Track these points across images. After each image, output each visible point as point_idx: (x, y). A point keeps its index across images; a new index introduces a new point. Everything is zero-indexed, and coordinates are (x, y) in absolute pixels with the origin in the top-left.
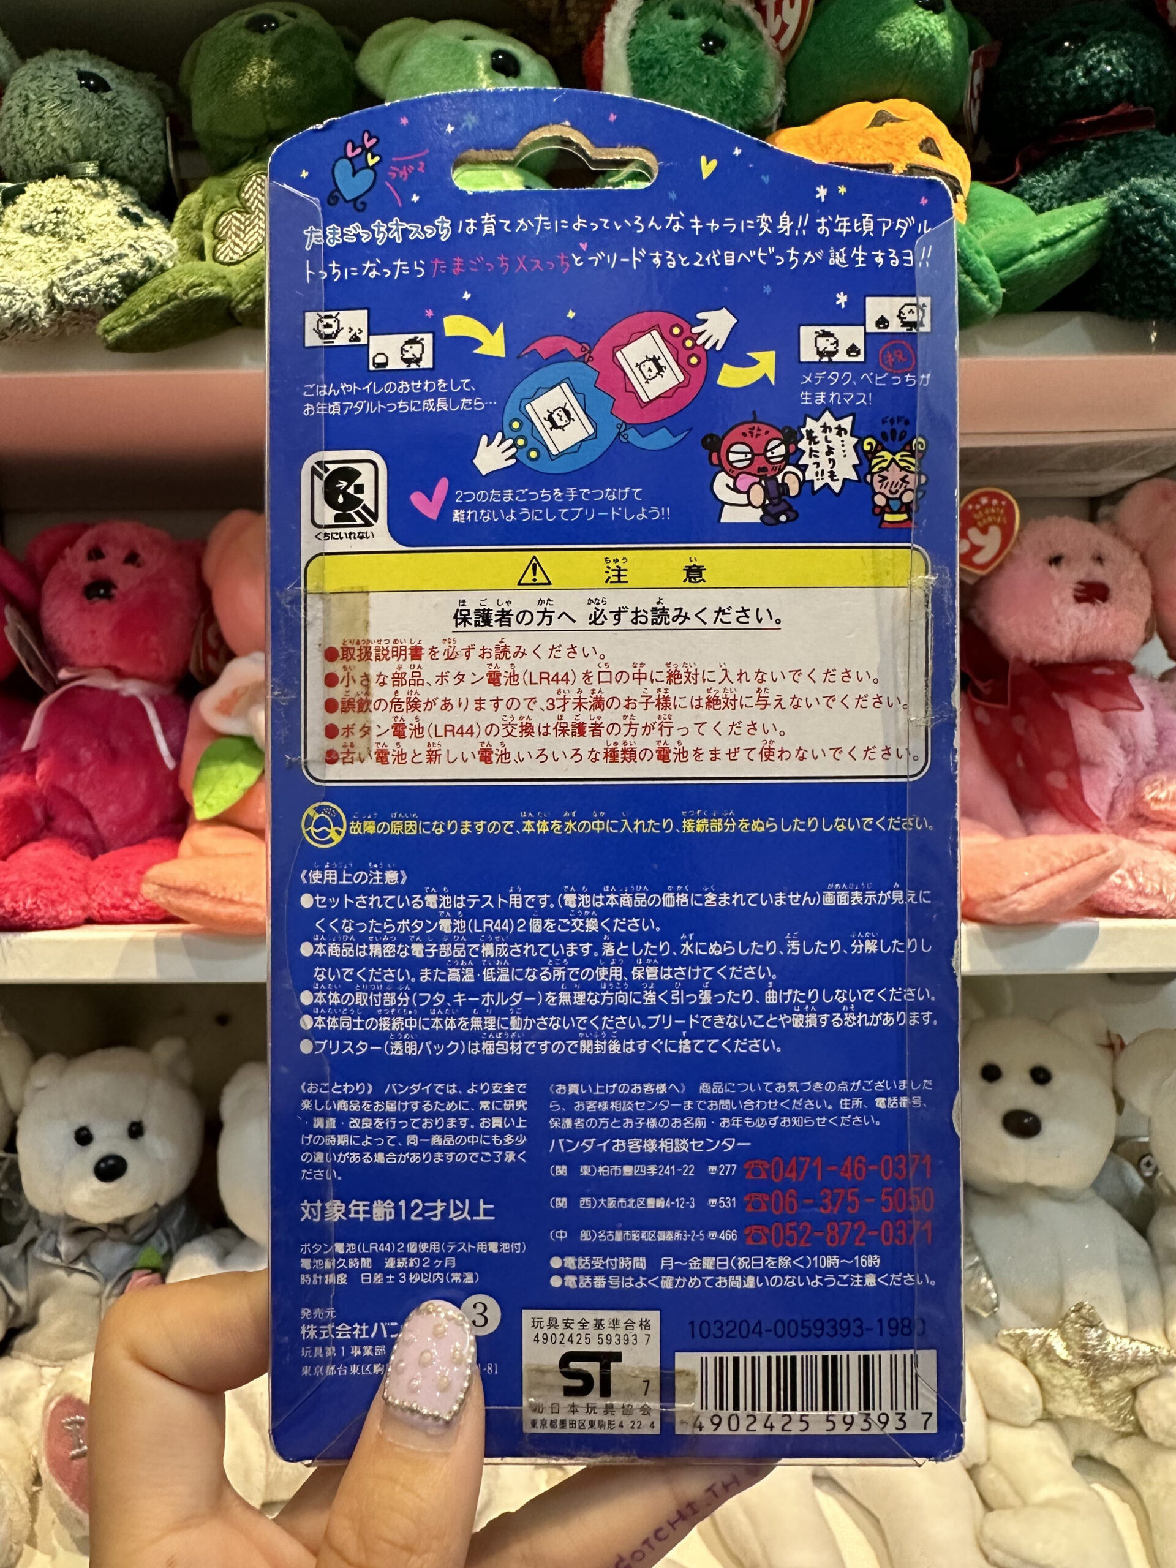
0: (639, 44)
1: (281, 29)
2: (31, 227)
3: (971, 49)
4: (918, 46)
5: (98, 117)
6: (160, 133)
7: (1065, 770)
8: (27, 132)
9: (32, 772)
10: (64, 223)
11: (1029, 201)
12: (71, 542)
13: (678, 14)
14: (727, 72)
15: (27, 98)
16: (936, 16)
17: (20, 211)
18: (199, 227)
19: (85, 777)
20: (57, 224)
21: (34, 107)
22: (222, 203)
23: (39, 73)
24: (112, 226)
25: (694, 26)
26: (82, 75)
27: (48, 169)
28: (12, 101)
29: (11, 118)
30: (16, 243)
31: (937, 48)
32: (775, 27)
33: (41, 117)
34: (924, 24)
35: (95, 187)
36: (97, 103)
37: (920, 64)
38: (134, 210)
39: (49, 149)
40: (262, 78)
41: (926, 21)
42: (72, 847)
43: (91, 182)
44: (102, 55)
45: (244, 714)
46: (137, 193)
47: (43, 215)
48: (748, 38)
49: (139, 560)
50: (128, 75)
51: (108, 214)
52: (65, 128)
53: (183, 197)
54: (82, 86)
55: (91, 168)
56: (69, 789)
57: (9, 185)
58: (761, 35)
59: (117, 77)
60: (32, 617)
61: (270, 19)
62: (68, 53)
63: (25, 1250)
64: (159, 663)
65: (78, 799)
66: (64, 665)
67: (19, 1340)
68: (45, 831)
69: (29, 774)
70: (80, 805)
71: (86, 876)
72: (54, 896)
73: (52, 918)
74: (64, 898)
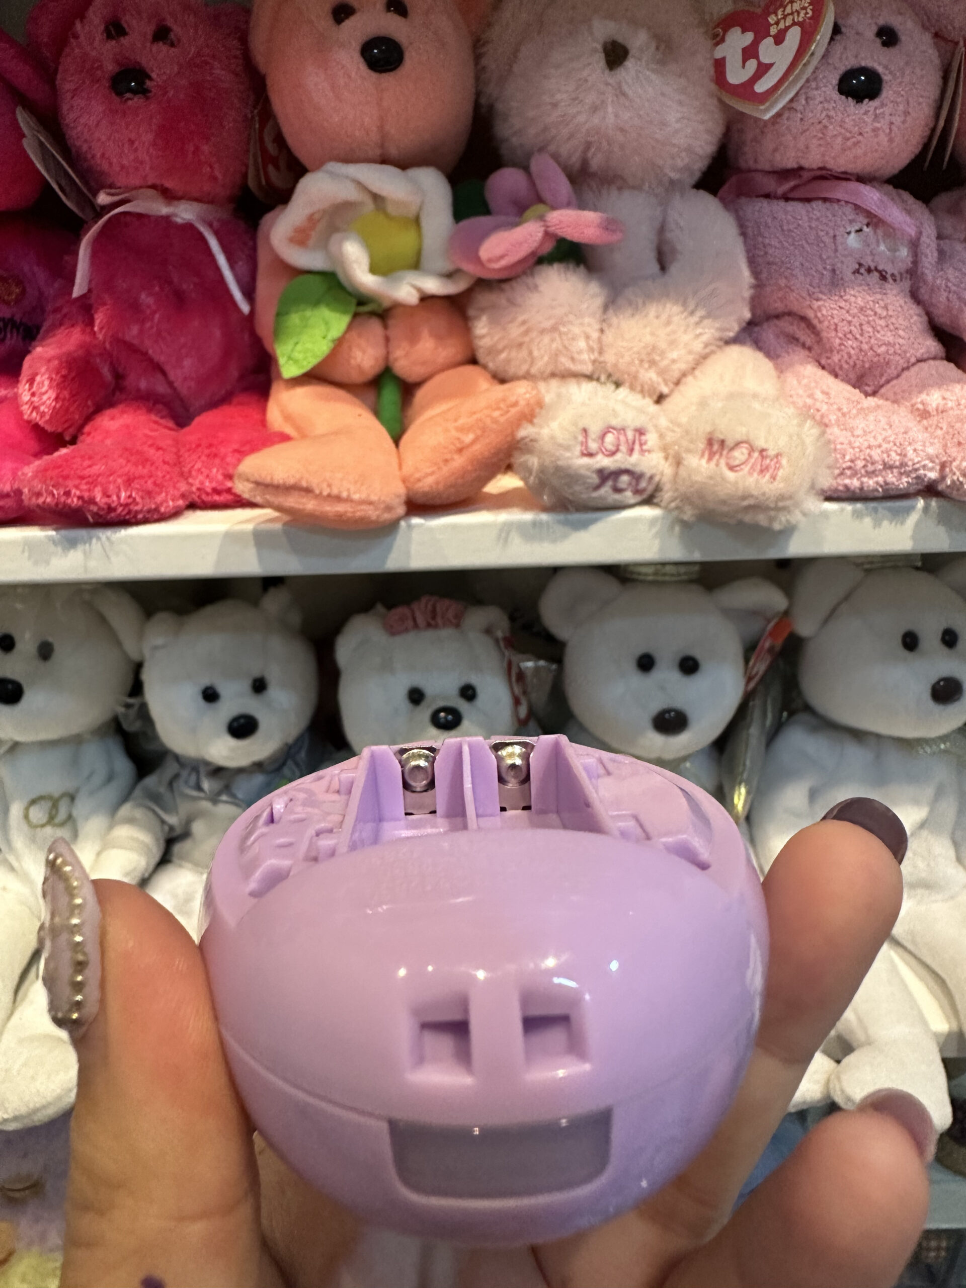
9: (89, 322)
12: (80, 13)
19: (151, 327)
42: (150, 411)
45: (324, 244)
56: (136, 342)
63: (171, 784)
64: (214, 178)
65: (146, 353)
66: (101, 187)
67: (177, 848)
68: (118, 393)
69: (86, 325)
70: (151, 360)
71: (178, 456)
72: (150, 485)
73: (149, 511)
74: (160, 486)
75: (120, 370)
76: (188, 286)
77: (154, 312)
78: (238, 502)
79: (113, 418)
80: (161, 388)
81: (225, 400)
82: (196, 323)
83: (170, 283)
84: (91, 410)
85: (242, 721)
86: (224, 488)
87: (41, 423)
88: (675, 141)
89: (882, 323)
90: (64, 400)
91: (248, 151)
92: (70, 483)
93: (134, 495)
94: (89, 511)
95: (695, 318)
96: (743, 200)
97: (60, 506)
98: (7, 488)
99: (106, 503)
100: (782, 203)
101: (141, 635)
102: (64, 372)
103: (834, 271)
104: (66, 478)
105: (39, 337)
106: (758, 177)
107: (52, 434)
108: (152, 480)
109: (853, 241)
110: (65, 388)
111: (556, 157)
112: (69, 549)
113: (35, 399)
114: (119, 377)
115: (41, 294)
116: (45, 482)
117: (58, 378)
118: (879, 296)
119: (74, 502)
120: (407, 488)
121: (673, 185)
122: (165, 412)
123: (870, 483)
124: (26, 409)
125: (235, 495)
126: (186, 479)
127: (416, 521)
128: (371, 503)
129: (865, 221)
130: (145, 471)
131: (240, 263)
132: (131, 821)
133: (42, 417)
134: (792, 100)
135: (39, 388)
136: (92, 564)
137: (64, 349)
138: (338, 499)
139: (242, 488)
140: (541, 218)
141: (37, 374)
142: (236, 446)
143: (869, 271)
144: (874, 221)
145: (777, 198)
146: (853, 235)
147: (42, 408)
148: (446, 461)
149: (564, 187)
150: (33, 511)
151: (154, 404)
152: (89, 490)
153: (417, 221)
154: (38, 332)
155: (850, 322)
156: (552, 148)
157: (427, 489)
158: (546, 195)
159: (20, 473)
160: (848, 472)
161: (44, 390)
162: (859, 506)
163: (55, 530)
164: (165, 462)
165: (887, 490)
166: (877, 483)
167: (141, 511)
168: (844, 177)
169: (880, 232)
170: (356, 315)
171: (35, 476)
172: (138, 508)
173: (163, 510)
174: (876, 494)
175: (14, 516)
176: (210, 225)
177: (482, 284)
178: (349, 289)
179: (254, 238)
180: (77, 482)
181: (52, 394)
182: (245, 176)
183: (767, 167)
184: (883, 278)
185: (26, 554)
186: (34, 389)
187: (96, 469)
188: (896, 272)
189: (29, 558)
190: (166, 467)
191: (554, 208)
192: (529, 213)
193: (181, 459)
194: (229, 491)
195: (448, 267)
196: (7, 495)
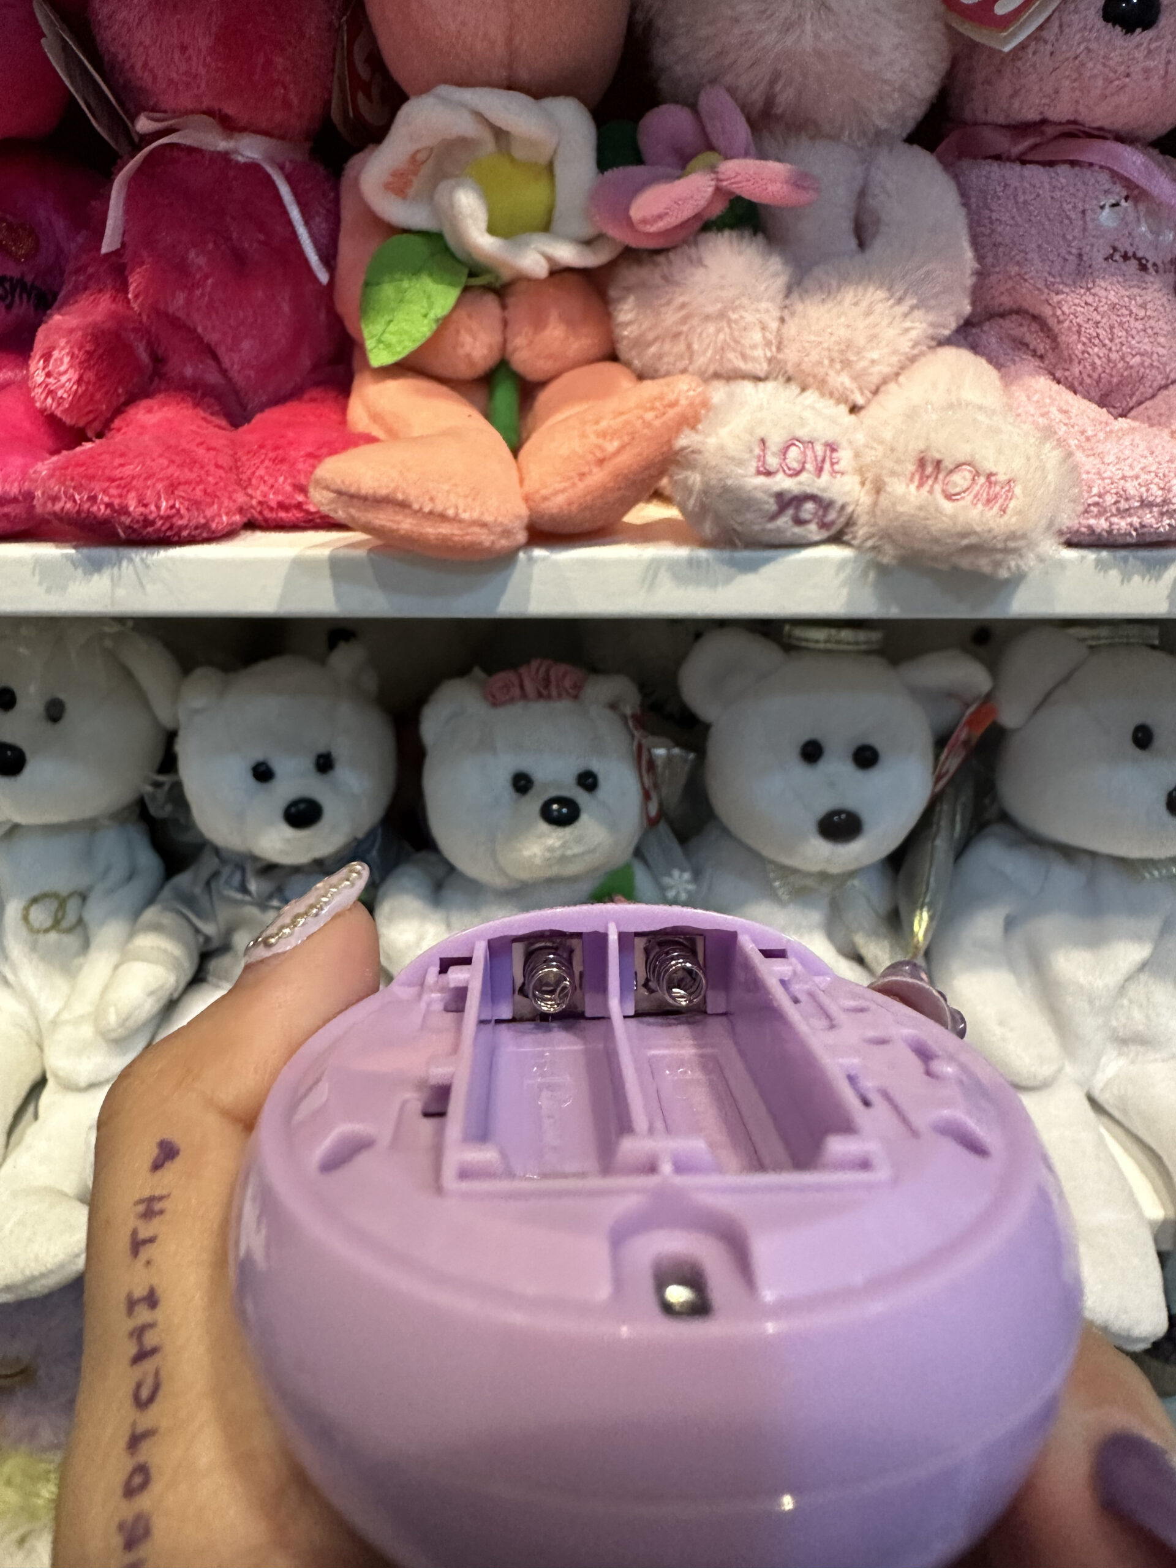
9: (122, 286)
19: (200, 295)
42: (196, 405)
45: (429, 195)
56: (181, 314)
60: (77, 21)
63: (208, 884)
64: (286, 104)
65: (195, 330)
66: (141, 109)
67: (213, 965)
68: (156, 380)
69: (118, 291)
70: (200, 339)
71: (235, 459)
72: (198, 493)
73: (197, 528)
74: (212, 496)
75: (160, 352)
76: (251, 243)
77: (206, 277)
78: (311, 521)
79: (150, 411)
80: (213, 377)
81: (294, 394)
82: (258, 293)
83: (229, 239)
84: (122, 399)
85: (302, 806)
86: (294, 502)
87: (58, 413)
88: (888, 75)
89: (1139, 325)
90: (88, 383)
91: (333, 70)
92: (97, 486)
93: (177, 505)
94: (121, 524)
95: (904, 308)
96: (965, 163)
97: (83, 515)
98: (14, 490)
99: (142, 514)
100: (1017, 167)
101: (176, 695)
102: (89, 347)
103: (1080, 256)
104: (92, 478)
105: (57, 304)
106: (988, 134)
107: (72, 428)
108: (201, 487)
109: (1106, 217)
110: (89, 368)
111: (731, 91)
112: (91, 574)
113: (51, 380)
114: (158, 360)
115: (61, 250)
116: (63, 483)
117: (81, 355)
118: (1136, 291)
119: (102, 511)
120: (530, 509)
121: (878, 138)
122: (216, 408)
123: (1122, 524)
124: (38, 393)
125: (308, 512)
126: (245, 488)
127: (538, 553)
128: (484, 525)
129: (1124, 193)
130: (192, 476)
131: (317, 219)
132: (156, 928)
133: (59, 404)
134: (1041, 28)
135: (56, 366)
136: (121, 592)
137: (90, 319)
138: (443, 517)
139: (319, 501)
140: (713, 169)
141: (54, 348)
142: (309, 449)
143: (1125, 257)
144: (1135, 193)
145: (1009, 159)
146: (1107, 210)
147: (60, 393)
148: (582, 475)
149: (742, 131)
150: (48, 522)
151: (204, 395)
152: (120, 496)
153: (550, 168)
154: (55, 298)
155: (1097, 323)
156: (729, 79)
157: (555, 511)
158: (717, 140)
159: (31, 471)
160: (1095, 509)
161: (63, 368)
162: (1104, 554)
163: (75, 547)
164: (218, 466)
165: (1143, 534)
166: (1131, 525)
167: (186, 527)
168: (1099, 134)
169: (1142, 207)
170: (466, 289)
171: (51, 476)
172: (180, 522)
173: (214, 526)
174: (1129, 540)
175: (20, 527)
176: (282, 168)
177: (630, 255)
178: (459, 254)
179: (336, 187)
180: (107, 484)
181: (73, 375)
182: (328, 103)
183: (1001, 120)
184: (1143, 268)
185: (37, 578)
186: (50, 367)
187: (129, 470)
188: (1159, 263)
189: (40, 583)
190: (221, 472)
191: (727, 157)
192: (693, 163)
193: (239, 464)
194: (299, 506)
195: (588, 231)
196: (15, 500)
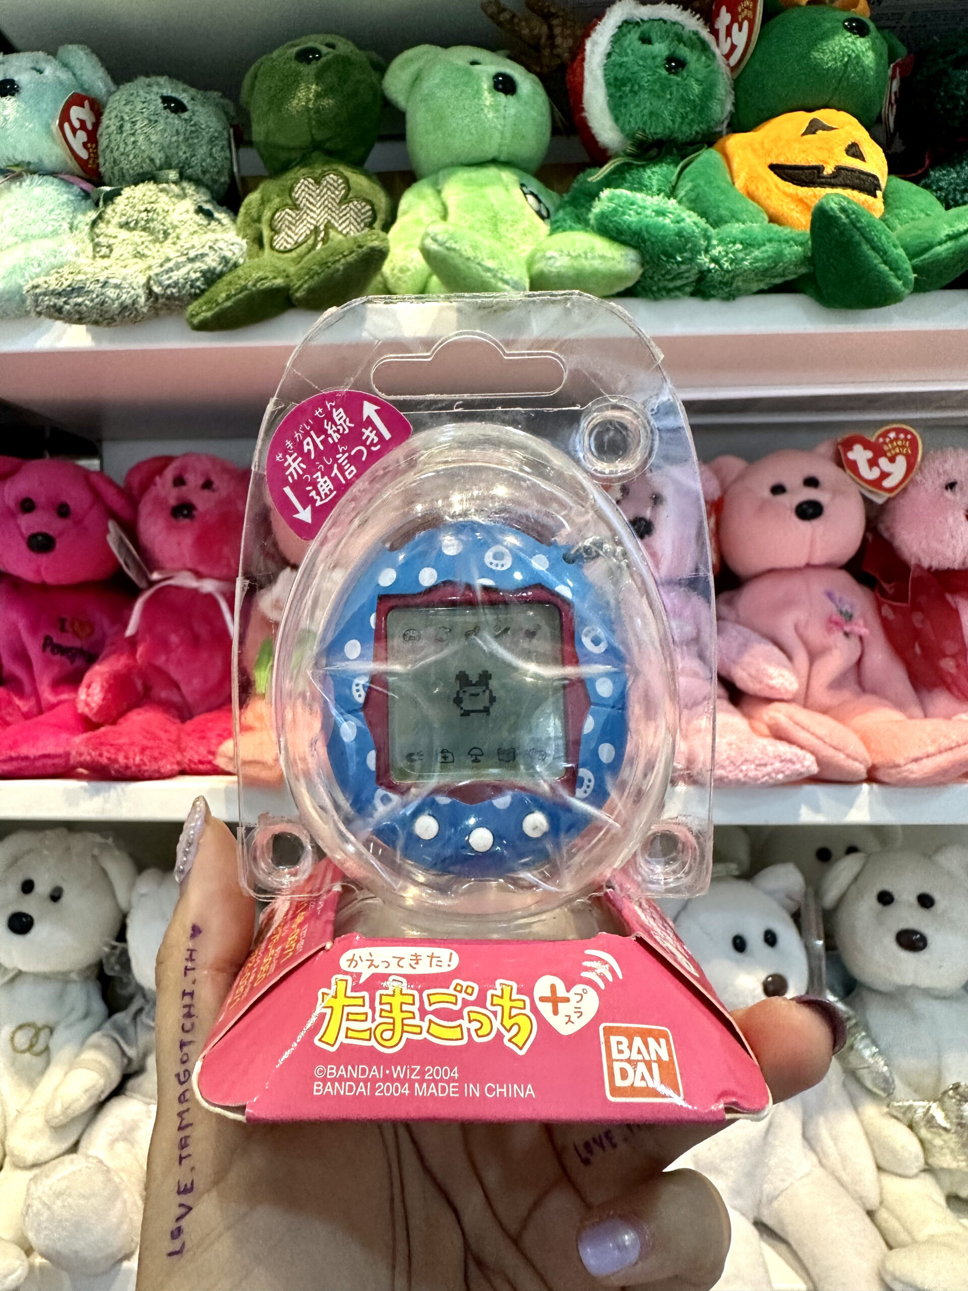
0: (614, 65)
1: (323, 59)
2: (127, 223)
3: (890, 63)
4: (846, 65)
5: (178, 133)
6: (225, 142)
7: (953, 656)
8: (122, 146)
9: (133, 652)
10: (153, 220)
11: (936, 191)
12: (160, 471)
13: (646, 40)
14: (686, 88)
15: (122, 119)
16: (862, 40)
17: (118, 210)
18: (258, 220)
19: (174, 656)
20: (147, 221)
21: (128, 126)
22: (276, 201)
23: (132, 98)
24: (190, 222)
25: (660, 50)
26: (166, 100)
27: (139, 174)
28: (109, 121)
29: (110, 135)
30: (115, 237)
31: (862, 66)
32: (726, 47)
33: (133, 134)
34: (852, 46)
35: (175, 189)
36: (176, 122)
37: (848, 78)
38: (207, 206)
39: (139, 160)
40: (309, 100)
41: (853, 43)
43: (173, 186)
44: (179, 79)
46: (209, 193)
47: (136, 214)
48: (704, 58)
49: (215, 486)
50: (199, 96)
51: (187, 211)
52: (152, 143)
53: (245, 194)
54: (165, 108)
55: (173, 175)
57: (107, 189)
58: (714, 55)
59: (193, 99)
60: (130, 529)
61: (314, 51)
62: (153, 79)
63: (135, 1017)
67: (130, 1083)
71: (179, 737)
72: (156, 754)
73: (155, 771)
74: (164, 755)
76: (203, 631)
80: (176, 698)
82: (204, 655)
87: (90, 716)
92: (104, 749)
93: (145, 759)
102: (112, 682)
104: (102, 744)
112: (94, 795)
115: (104, 635)
116: (86, 746)
119: (104, 761)
132: (98, 1047)
136: (108, 806)
139: (221, 762)
147: (93, 705)
164: (169, 740)
173: (163, 770)
175: (60, 770)
176: (224, 594)
180: (108, 747)
185: (64, 798)
186: (90, 691)
189: (65, 802)
194: (210, 762)
196: (59, 756)
